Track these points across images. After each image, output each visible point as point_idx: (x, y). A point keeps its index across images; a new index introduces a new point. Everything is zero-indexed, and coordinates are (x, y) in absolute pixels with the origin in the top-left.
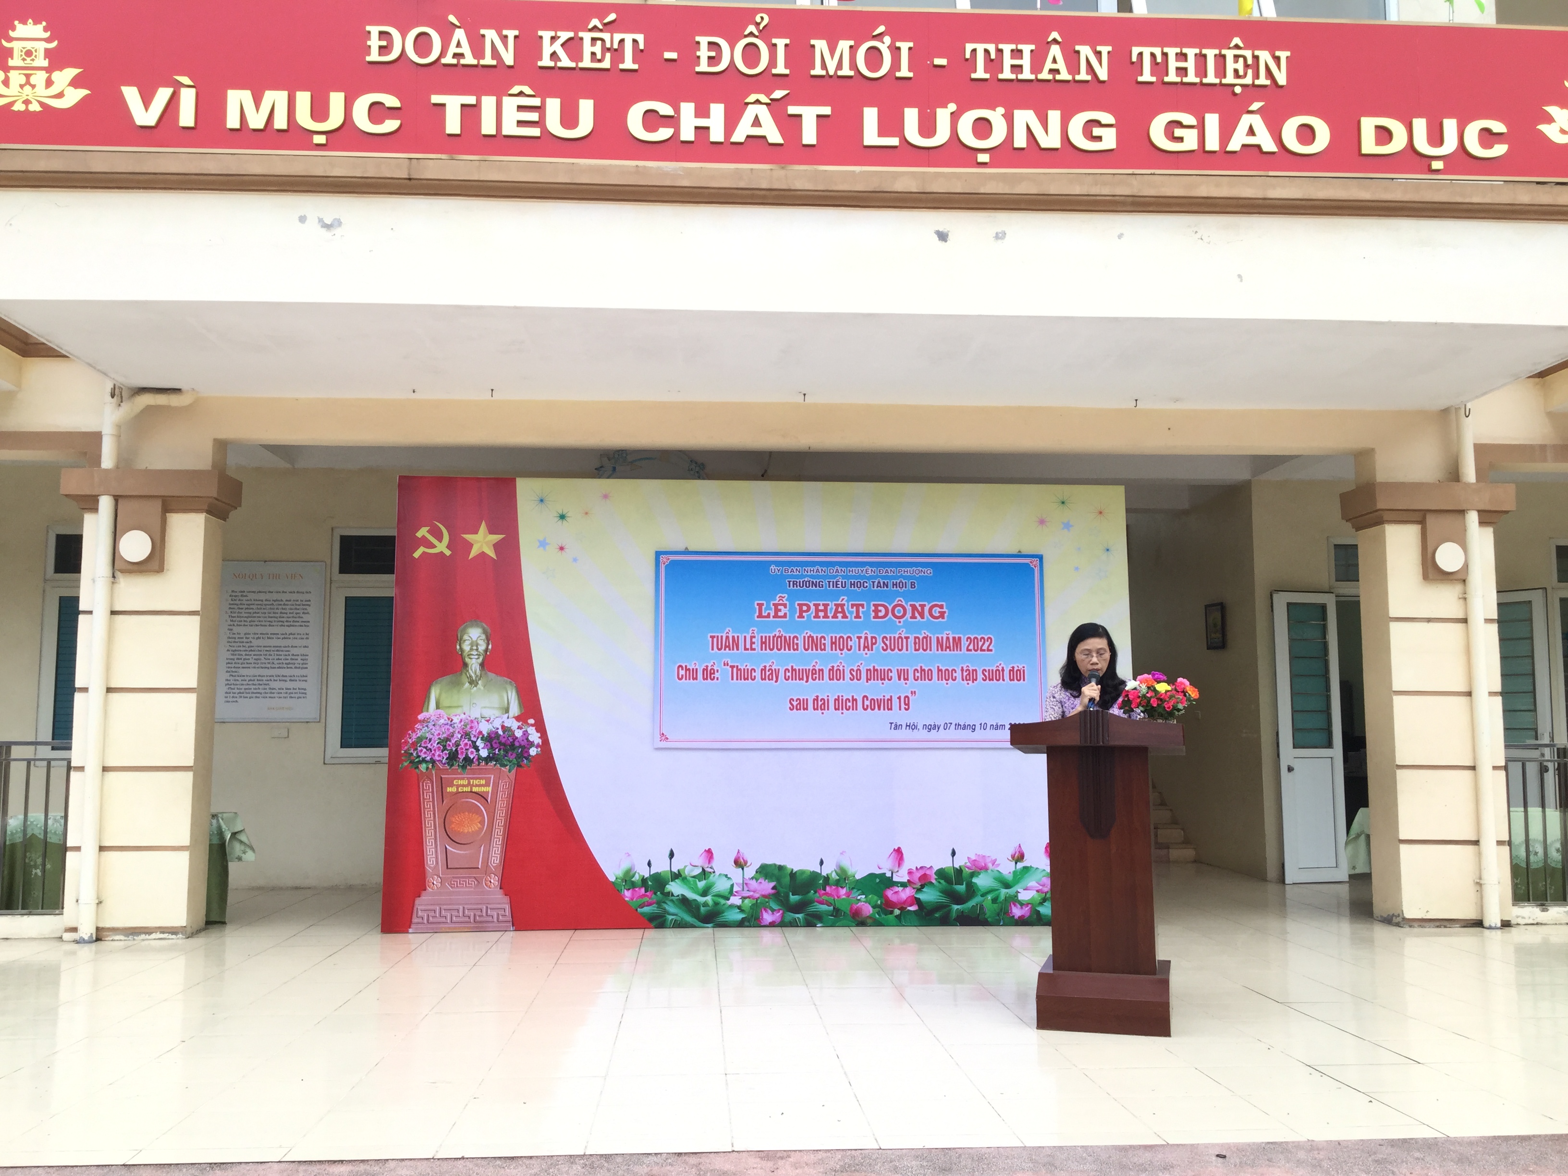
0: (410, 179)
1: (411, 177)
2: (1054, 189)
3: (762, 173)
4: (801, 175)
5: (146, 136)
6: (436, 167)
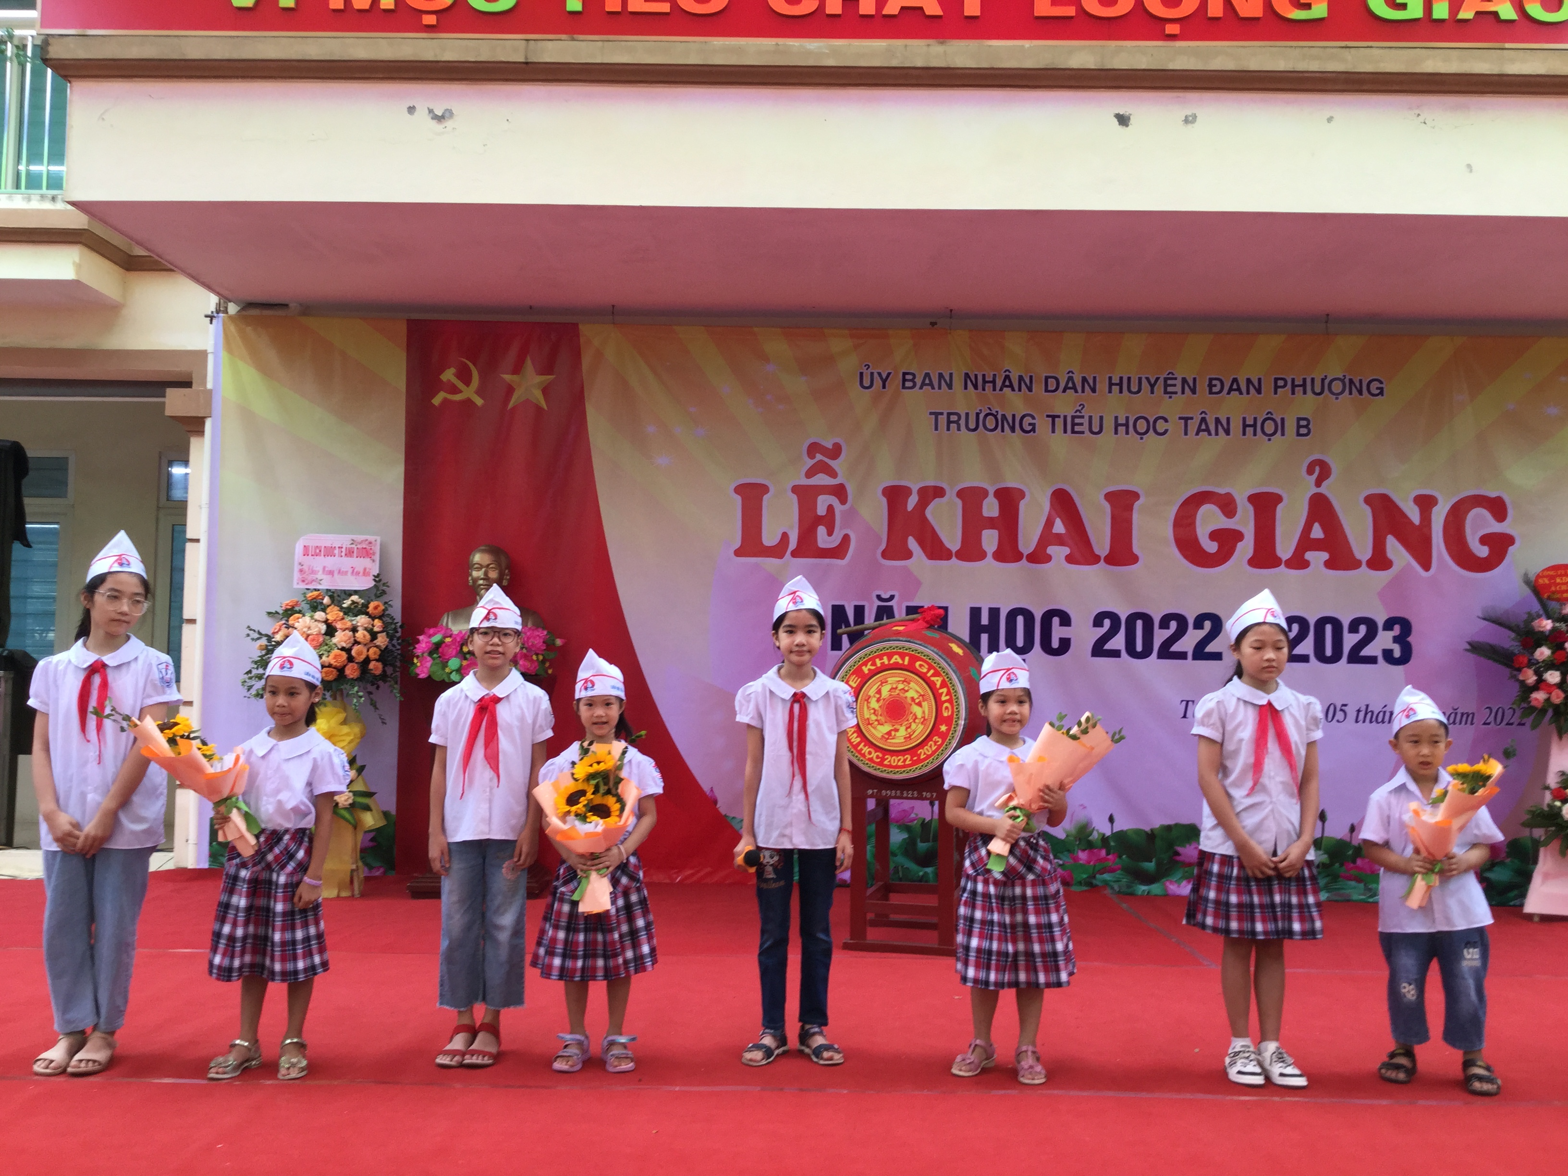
0: (527, 63)
1: (529, 60)
2: (1254, 64)
3: (918, 50)
4: (962, 51)
5: (243, 19)
6: (555, 49)
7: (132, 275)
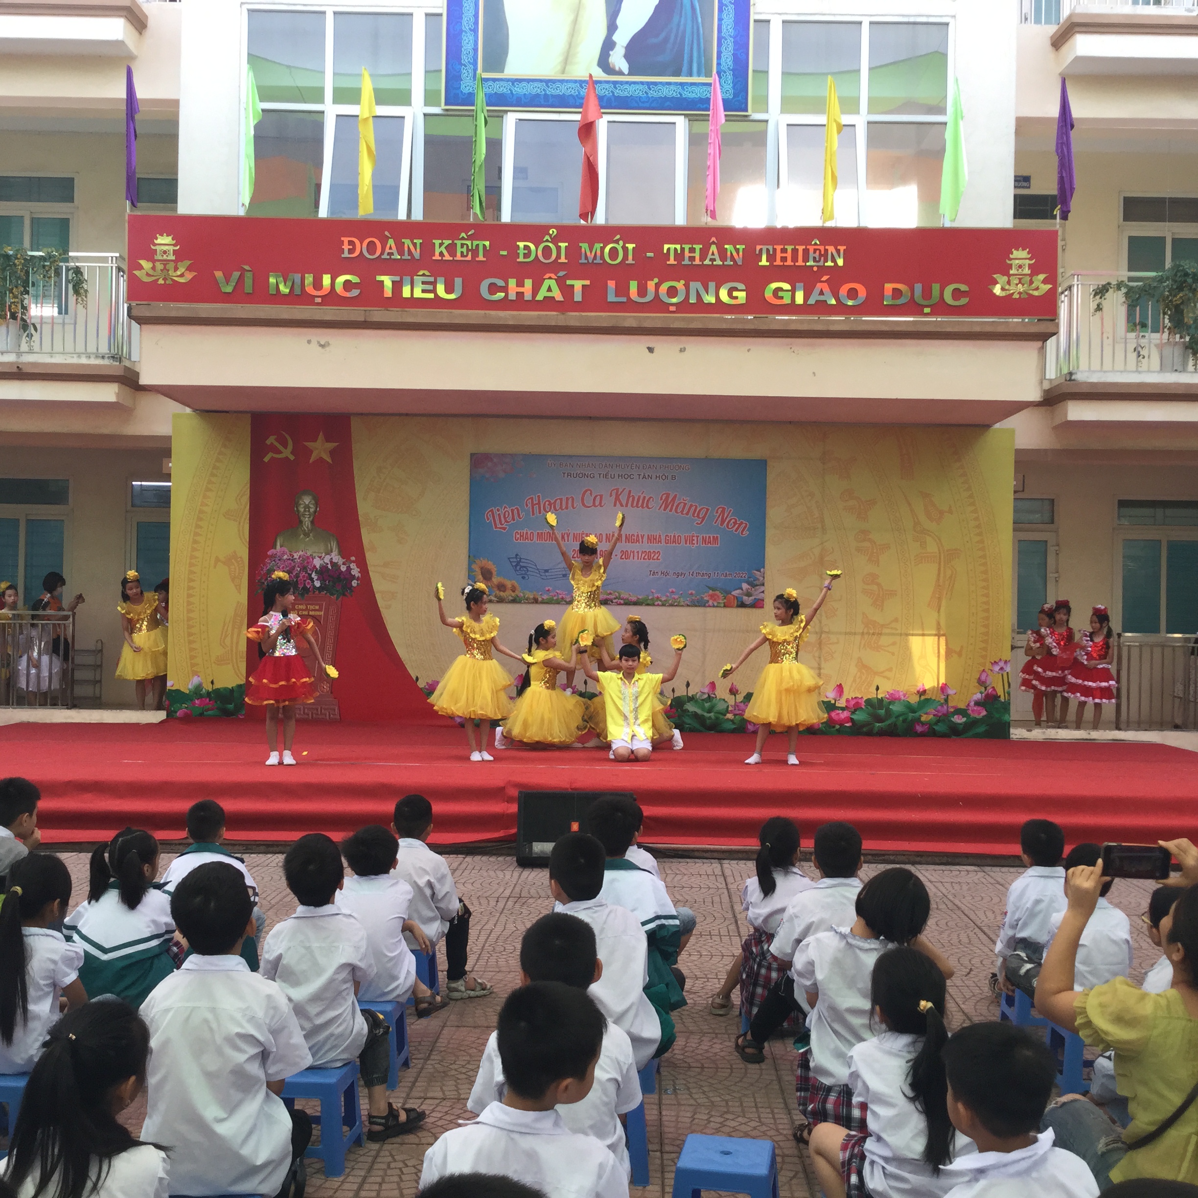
0: (365, 321)
2: (711, 325)
3: (552, 317)
4: (573, 318)
5: (227, 298)
6: (379, 315)
7: (138, 393)
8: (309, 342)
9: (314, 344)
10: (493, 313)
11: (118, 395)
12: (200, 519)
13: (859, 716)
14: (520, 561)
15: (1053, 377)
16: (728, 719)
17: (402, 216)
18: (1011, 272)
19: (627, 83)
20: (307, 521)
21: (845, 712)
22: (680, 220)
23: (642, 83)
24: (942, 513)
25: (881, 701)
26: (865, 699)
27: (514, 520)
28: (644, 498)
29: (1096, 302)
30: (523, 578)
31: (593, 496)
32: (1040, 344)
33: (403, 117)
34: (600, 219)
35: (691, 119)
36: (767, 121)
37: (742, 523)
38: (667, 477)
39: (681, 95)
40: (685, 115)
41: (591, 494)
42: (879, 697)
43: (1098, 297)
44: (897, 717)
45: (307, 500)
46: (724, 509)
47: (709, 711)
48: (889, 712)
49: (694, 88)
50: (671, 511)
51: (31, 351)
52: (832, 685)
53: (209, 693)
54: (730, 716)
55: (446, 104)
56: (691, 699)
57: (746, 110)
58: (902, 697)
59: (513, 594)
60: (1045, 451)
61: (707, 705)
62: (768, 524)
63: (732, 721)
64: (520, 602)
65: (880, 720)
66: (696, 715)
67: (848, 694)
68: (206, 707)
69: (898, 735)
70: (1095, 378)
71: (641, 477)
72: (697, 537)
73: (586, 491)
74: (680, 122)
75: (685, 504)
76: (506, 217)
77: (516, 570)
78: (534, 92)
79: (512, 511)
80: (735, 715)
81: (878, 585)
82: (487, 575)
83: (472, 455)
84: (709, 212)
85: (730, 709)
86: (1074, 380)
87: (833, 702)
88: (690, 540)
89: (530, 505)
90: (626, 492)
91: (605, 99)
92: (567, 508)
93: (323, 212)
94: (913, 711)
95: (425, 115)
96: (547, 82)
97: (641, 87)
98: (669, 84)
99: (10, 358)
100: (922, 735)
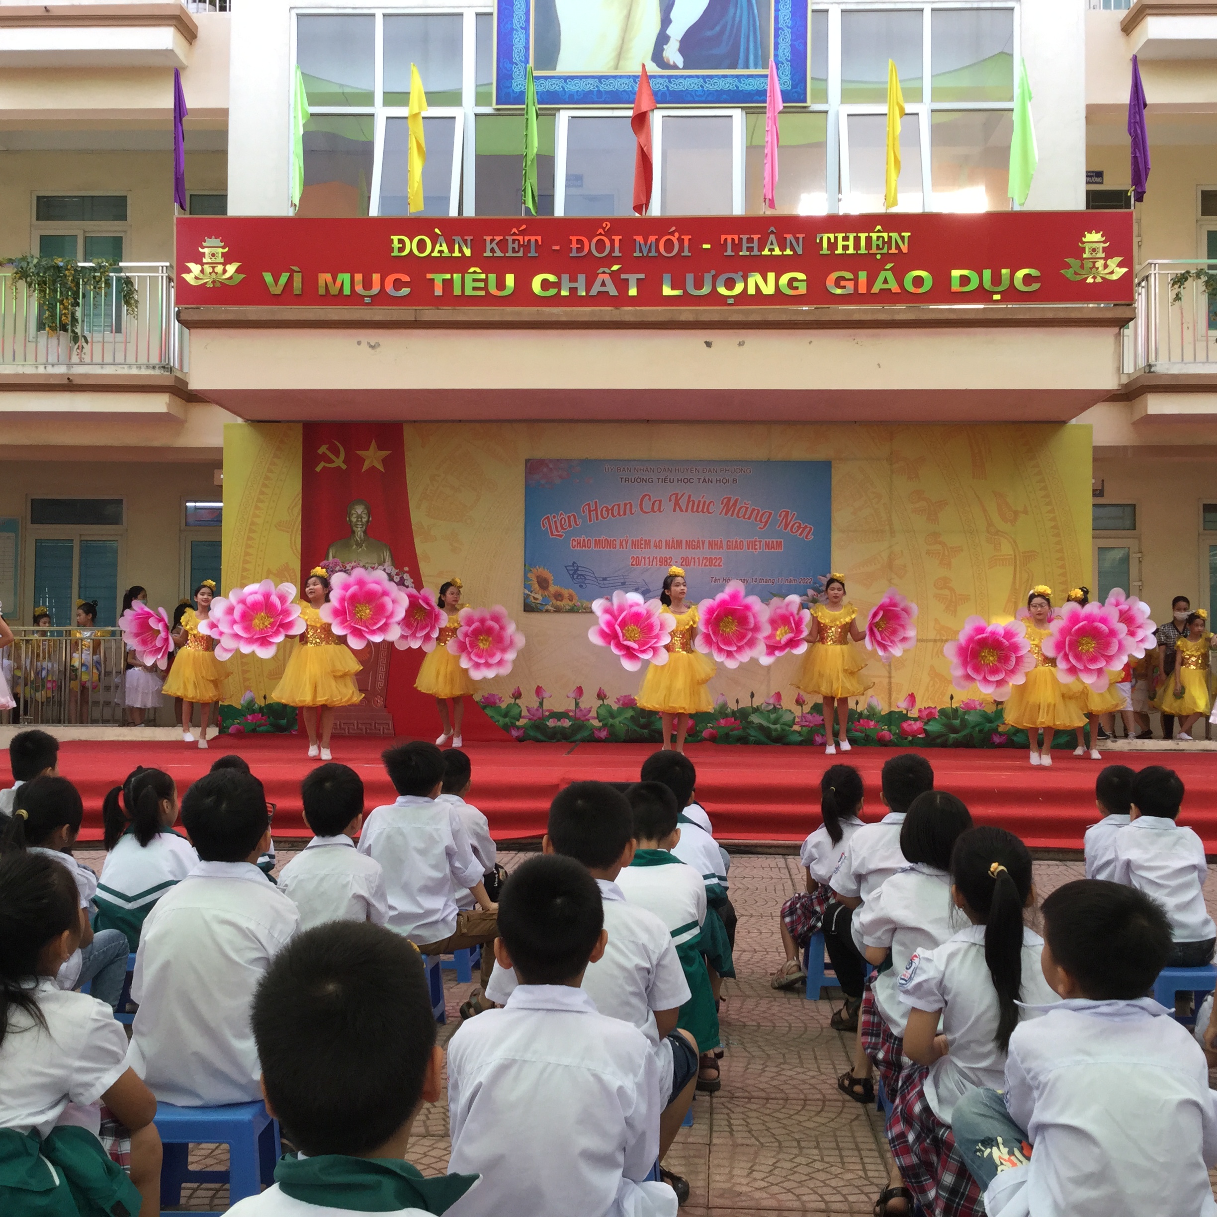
0: (416, 320)
2: (771, 317)
3: (606, 312)
4: (628, 313)
5: (276, 300)
6: (429, 314)
7: (190, 404)
8: (359, 343)
9: (364, 345)
10: (546, 309)
11: (169, 405)
12: (252, 531)
13: (933, 727)
14: (577, 570)
15: (1131, 371)
16: (794, 731)
17: (453, 213)
18: (1085, 256)
19: (682, 77)
20: (359, 532)
21: (918, 723)
22: (738, 209)
23: (697, 77)
24: (1016, 513)
25: (956, 711)
26: (939, 708)
27: (570, 526)
28: (705, 502)
29: (1175, 291)
30: (581, 586)
31: (652, 500)
32: (1116, 330)
33: (454, 118)
34: (655, 210)
35: (748, 111)
36: (826, 112)
37: (806, 527)
38: (728, 481)
39: (738, 87)
40: (742, 108)
41: (650, 499)
42: (954, 706)
43: (1176, 286)
44: (973, 727)
45: (359, 509)
46: (787, 513)
47: (775, 723)
48: (964, 723)
49: (751, 80)
50: (732, 515)
51: (82, 363)
52: (904, 694)
53: (261, 708)
54: (796, 728)
55: (497, 104)
56: (756, 710)
57: (805, 101)
58: (978, 707)
59: (571, 603)
60: (1125, 448)
61: (773, 716)
62: (833, 528)
63: (799, 733)
64: (577, 612)
65: (954, 730)
66: (761, 727)
67: (921, 703)
68: (258, 723)
69: (974, 747)
70: (1176, 370)
71: (701, 481)
72: (760, 542)
73: (645, 496)
74: (737, 115)
75: (747, 508)
76: (559, 211)
77: (573, 578)
78: (587, 89)
79: (569, 517)
80: (802, 726)
81: (951, 590)
82: (543, 583)
83: (527, 461)
84: (767, 201)
85: (797, 720)
86: (1153, 372)
87: (905, 712)
88: (752, 545)
89: (587, 512)
90: (686, 498)
91: (660, 94)
92: (625, 514)
93: (374, 211)
94: (990, 721)
95: (476, 115)
96: (600, 78)
97: (696, 80)
98: (725, 76)
99: (61, 370)
100: (1000, 746)
